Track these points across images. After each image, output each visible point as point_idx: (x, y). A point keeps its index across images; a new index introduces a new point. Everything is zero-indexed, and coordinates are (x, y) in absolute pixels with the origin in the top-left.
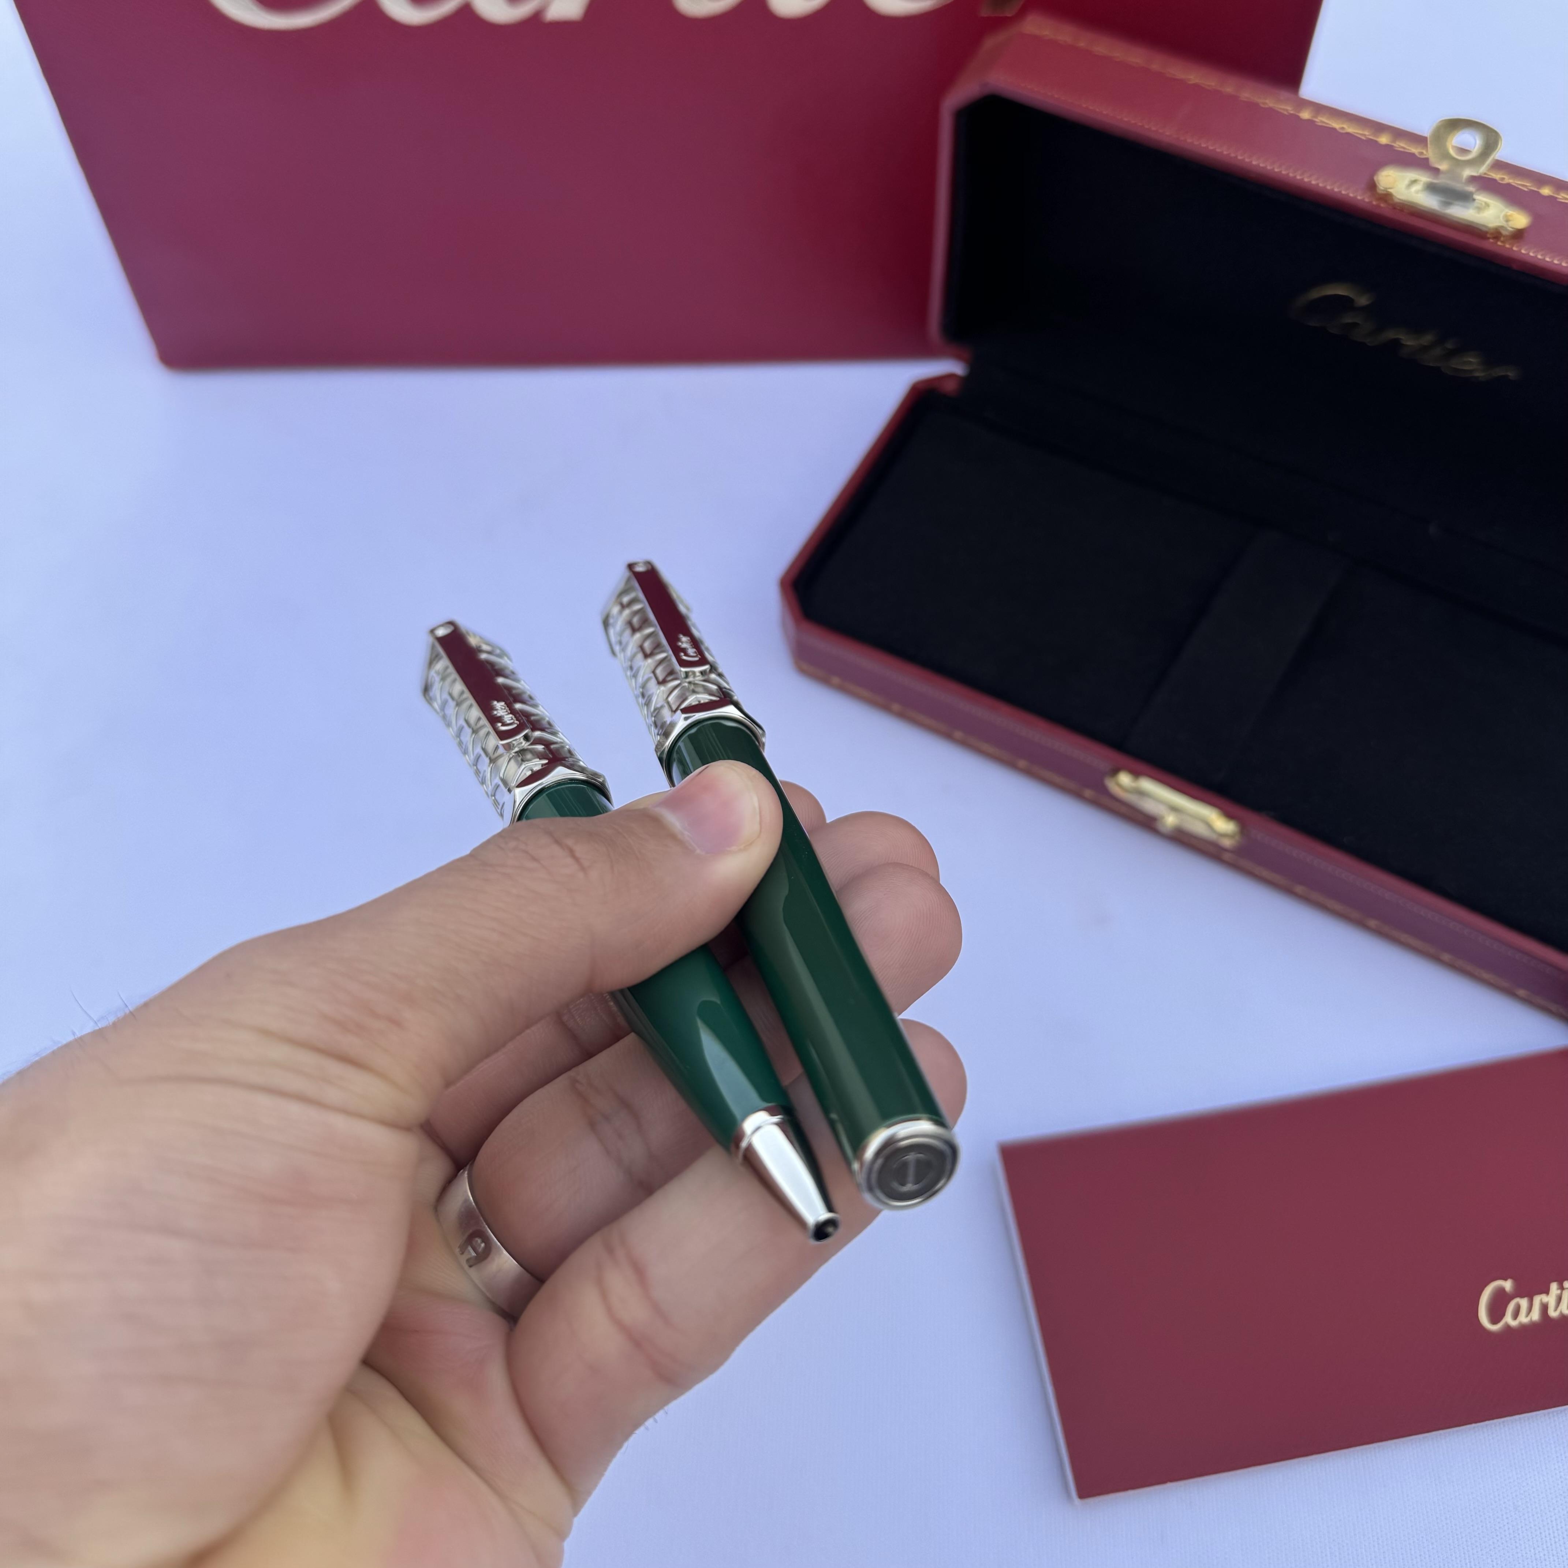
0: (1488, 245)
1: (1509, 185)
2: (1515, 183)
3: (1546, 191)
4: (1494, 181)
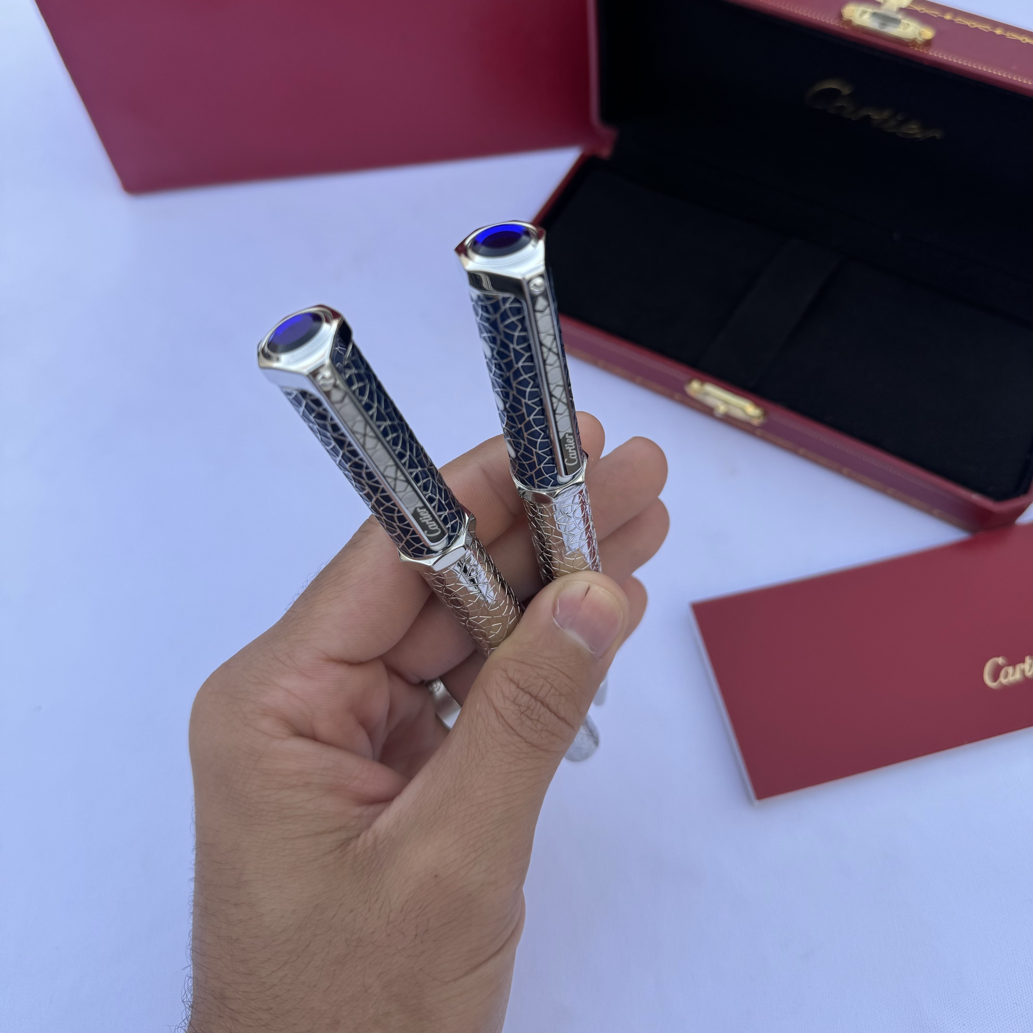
0: (908, 50)
1: (925, 13)
2: (929, 12)
3: (948, 17)
4: (917, 11)
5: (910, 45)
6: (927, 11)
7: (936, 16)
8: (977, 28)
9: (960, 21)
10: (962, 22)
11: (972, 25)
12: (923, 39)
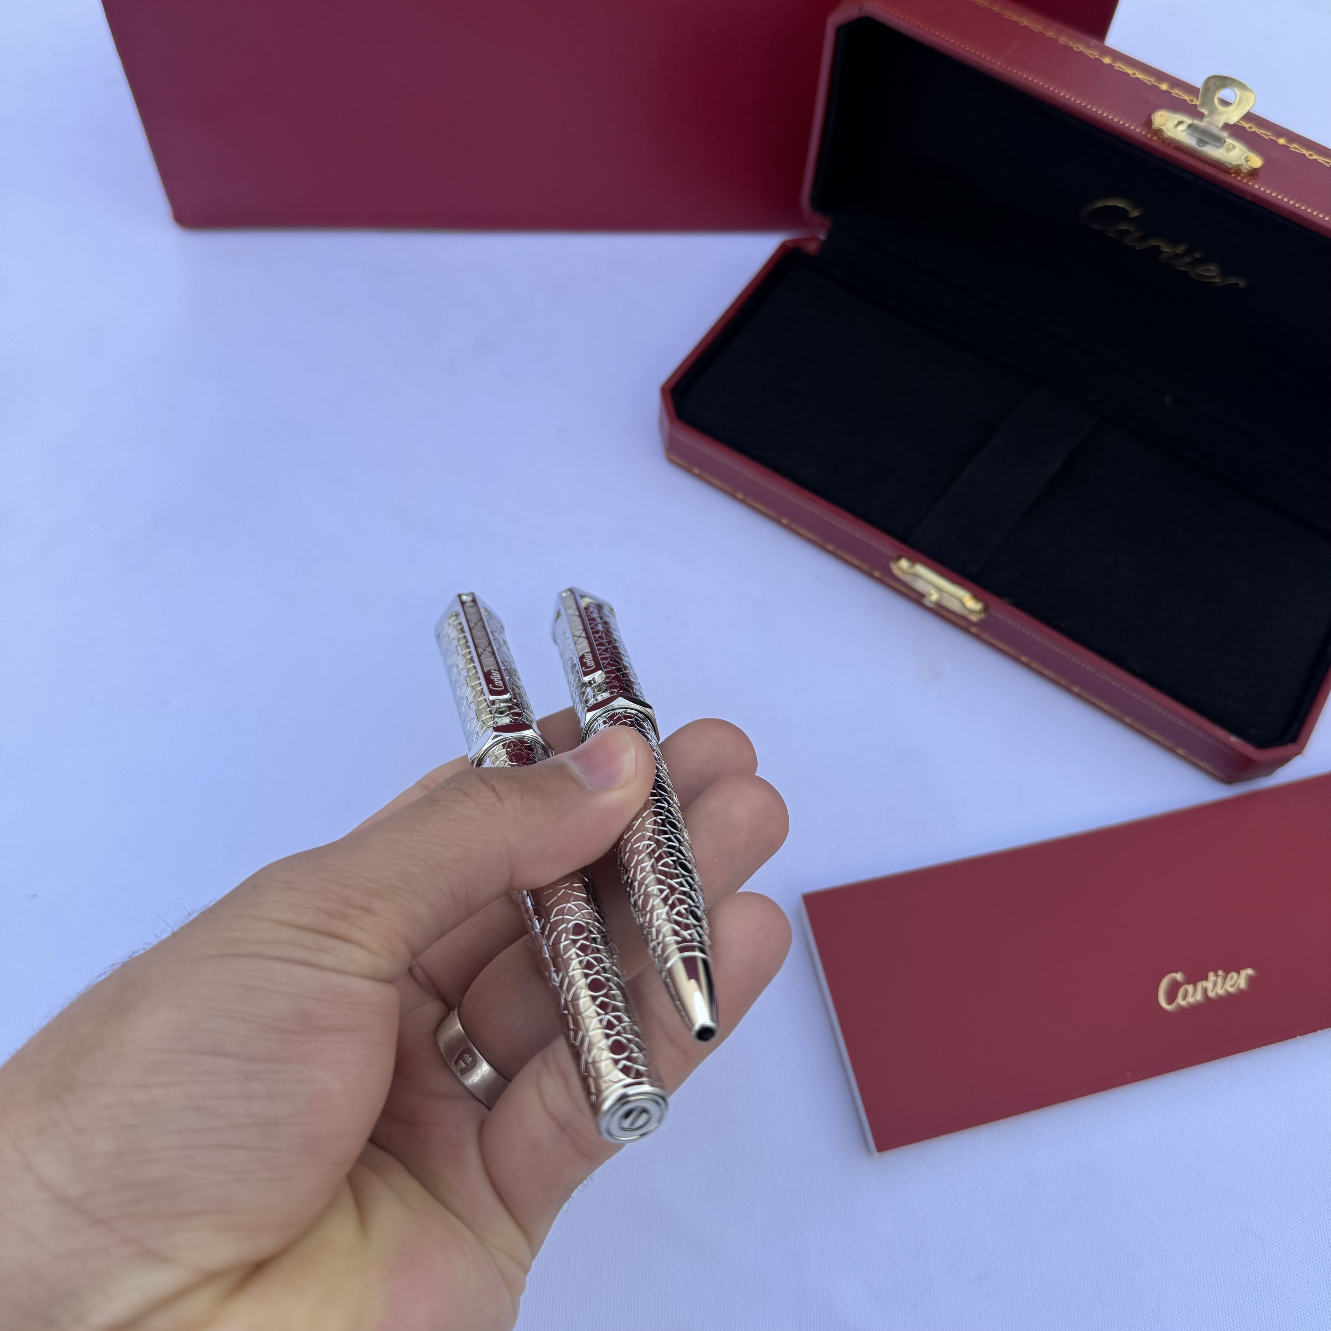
0: (1229, 178)
1: (1254, 133)
2: (1259, 133)
3: (1282, 141)
4: (1243, 128)
5: (1232, 171)
6: (1257, 130)
7: (1267, 138)
8: (1316, 160)
9: (1296, 148)
11: (1310, 155)
12: (1249, 166)
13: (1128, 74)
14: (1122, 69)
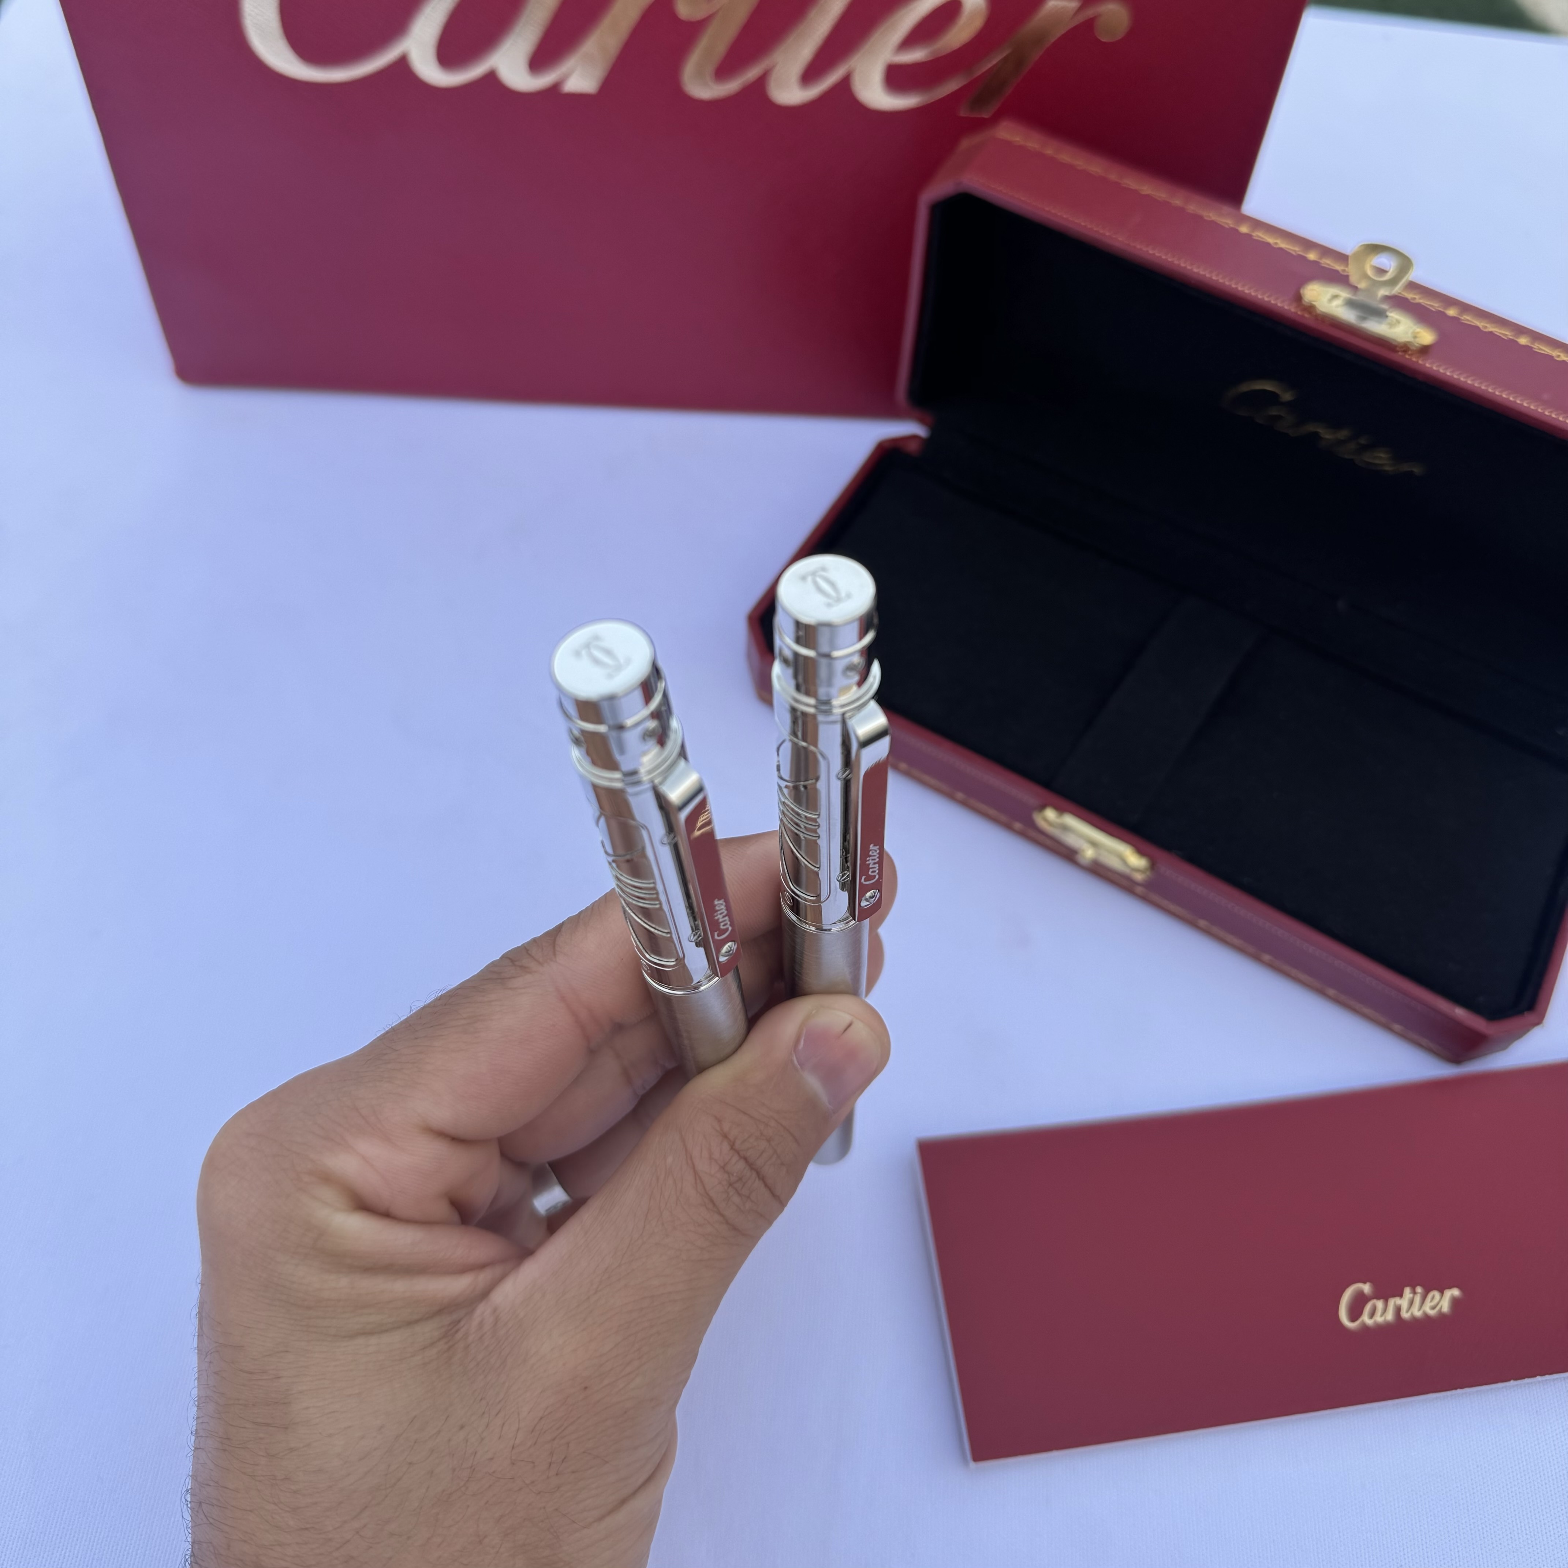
0: (1398, 357)
1: (1419, 305)
2: (1425, 303)
3: (1452, 312)
4: (1406, 299)
5: (1400, 350)
6: (1421, 301)
7: (1433, 310)
8: (1491, 333)
9: (1468, 320)
10: (1471, 322)
11: (1486, 327)
12: (1419, 344)
13: (1268, 244)
14: (1262, 238)
